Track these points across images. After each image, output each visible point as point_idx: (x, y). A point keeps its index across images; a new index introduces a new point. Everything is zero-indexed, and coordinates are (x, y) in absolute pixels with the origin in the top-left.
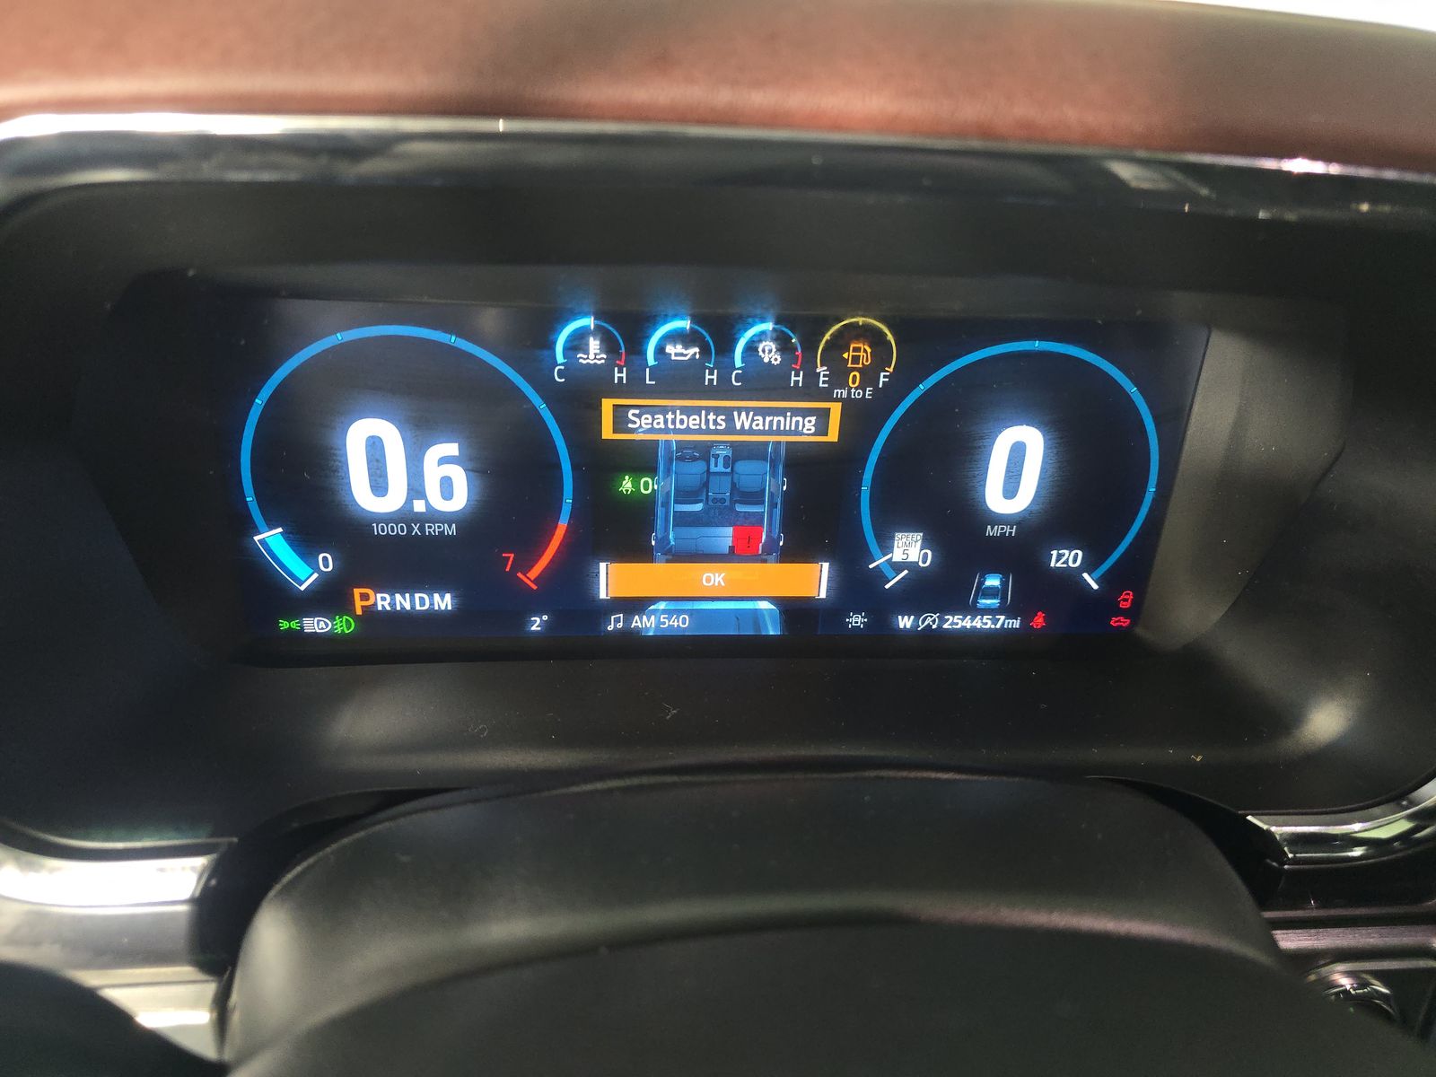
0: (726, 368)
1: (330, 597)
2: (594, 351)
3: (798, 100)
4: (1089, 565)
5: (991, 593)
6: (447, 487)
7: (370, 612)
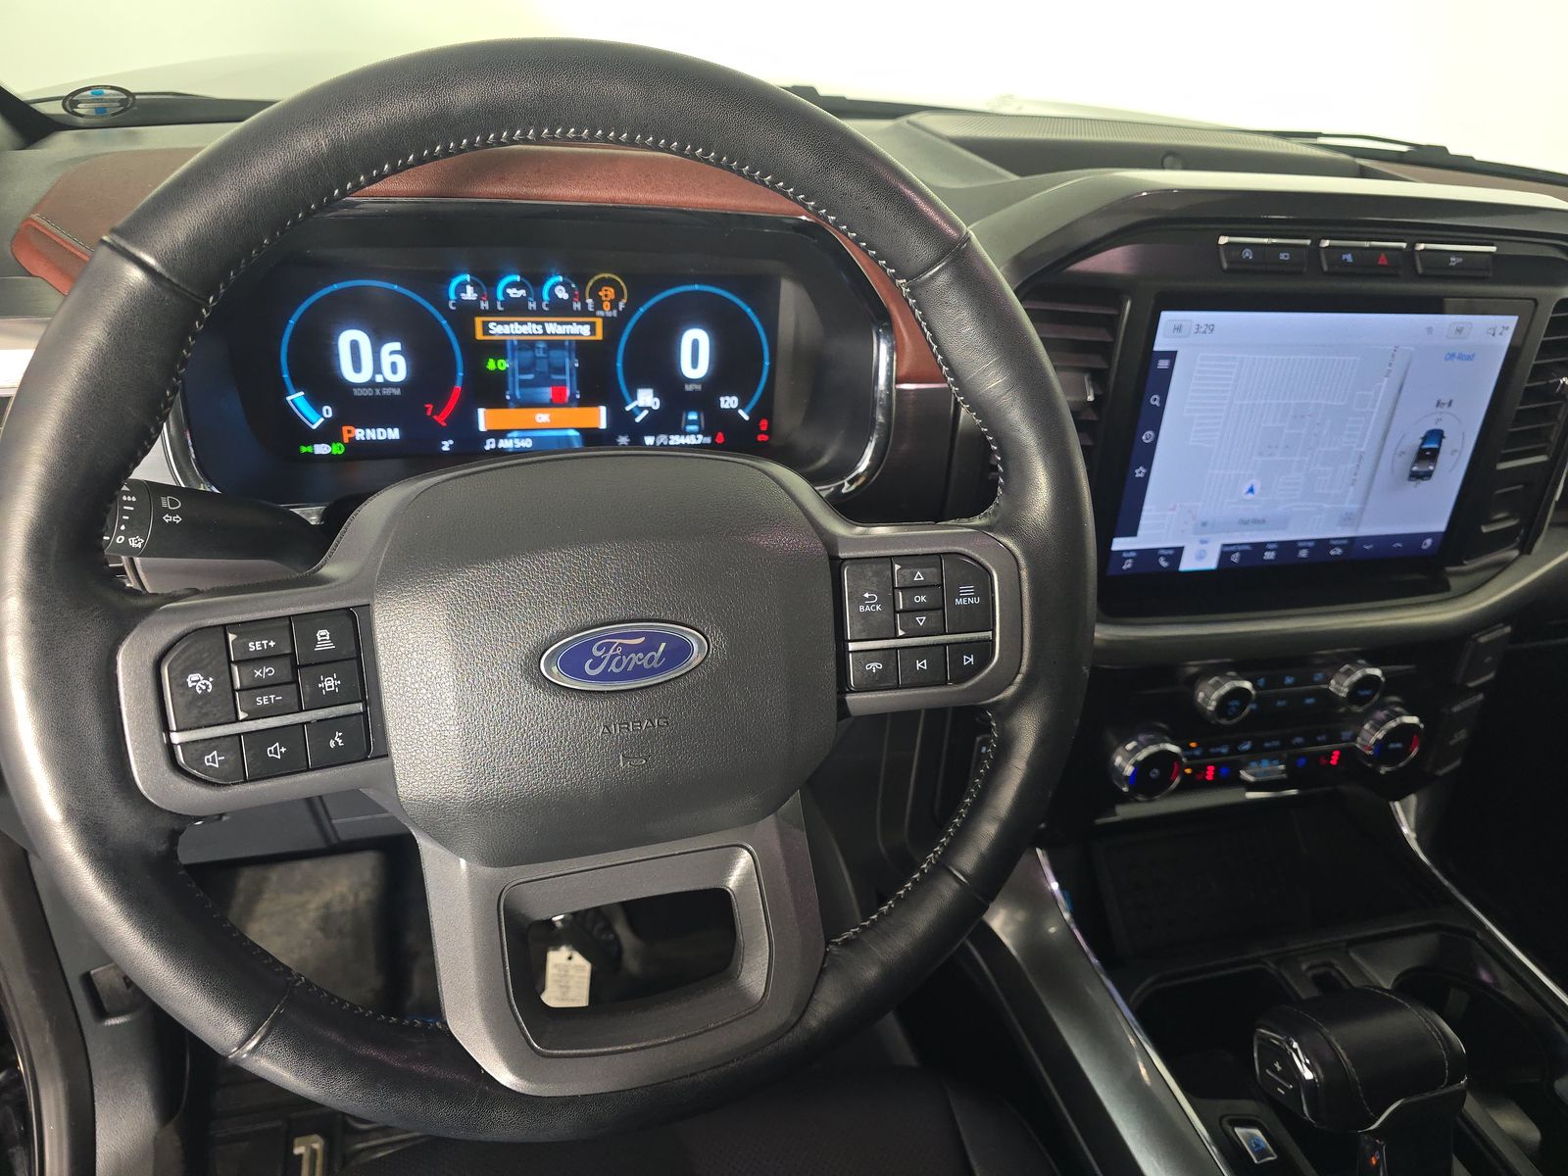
0: (539, 300)
1: (329, 433)
2: (470, 294)
3: (549, 191)
4: (742, 405)
5: (692, 422)
6: (394, 368)
7: (353, 440)
